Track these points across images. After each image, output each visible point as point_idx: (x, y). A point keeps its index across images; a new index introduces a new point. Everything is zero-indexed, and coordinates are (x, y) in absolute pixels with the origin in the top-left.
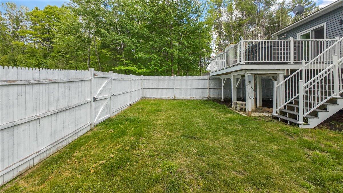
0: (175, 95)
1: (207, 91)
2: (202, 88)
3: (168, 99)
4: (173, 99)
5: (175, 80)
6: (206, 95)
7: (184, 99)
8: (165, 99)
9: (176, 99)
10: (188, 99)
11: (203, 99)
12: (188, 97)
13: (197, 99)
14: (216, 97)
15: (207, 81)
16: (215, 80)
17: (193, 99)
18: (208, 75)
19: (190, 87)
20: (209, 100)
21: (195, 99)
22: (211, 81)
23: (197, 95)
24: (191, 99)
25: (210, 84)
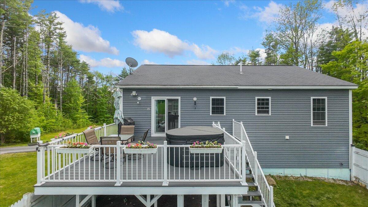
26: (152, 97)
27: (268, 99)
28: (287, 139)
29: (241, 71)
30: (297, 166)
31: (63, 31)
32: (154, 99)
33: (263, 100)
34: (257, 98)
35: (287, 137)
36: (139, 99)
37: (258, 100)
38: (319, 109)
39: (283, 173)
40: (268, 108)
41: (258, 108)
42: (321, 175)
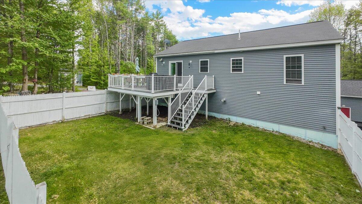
0: (63, 117)
1: (105, 105)
2: (99, 103)
3: (52, 123)
4: (60, 122)
5: (64, 98)
6: (103, 110)
7: (77, 119)
8: (48, 124)
9: (65, 121)
10: (82, 118)
11: (100, 115)
12: (83, 116)
13: (93, 116)
14: (112, 110)
15: (105, 96)
16: (112, 93)
17: (88, 117)
18: (106, 89)
19: (85, 104)
20: (106, 114)
21: (90, 116)
22: (108, 95)
23: (93, 111)
24: (86, 117)
25: (107, 98)
26: (169, 61)
27: (241, 60)
28: (259, 95)
29: (239, 37)
30: (269, 120)
31: (163, 22)
32: (170, 62)
33: (237, 60)
34: (232, 59)
35: (258, 93)
36: (164, 63)
37: (233, 60)
38: (293, 67)
39: (255, 124)
40: (241, 67)
41: (233, 67)
42: (296, 134)
